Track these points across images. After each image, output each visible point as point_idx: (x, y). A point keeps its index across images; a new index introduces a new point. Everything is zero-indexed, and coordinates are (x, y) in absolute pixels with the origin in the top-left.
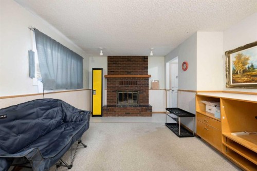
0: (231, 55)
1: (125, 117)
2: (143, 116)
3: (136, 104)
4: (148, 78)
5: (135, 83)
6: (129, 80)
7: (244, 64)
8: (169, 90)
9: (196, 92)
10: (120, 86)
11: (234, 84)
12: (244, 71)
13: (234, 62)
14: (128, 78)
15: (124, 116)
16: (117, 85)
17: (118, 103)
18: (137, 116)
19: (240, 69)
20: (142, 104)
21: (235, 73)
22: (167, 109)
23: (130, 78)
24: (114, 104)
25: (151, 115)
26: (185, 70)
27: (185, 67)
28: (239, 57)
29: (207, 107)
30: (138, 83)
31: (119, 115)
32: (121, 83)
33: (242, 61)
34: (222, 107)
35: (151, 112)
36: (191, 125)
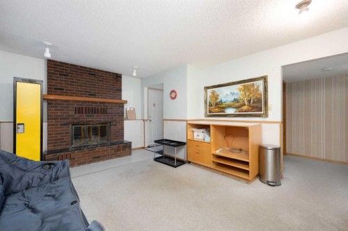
0: (208, 90)
1: (92, 164)
2: (119, 156)
3: (105, 142)
4: (123, 104)
5: (104, 111)
6: (94, 106)
7: (216, 99)
8: (147, 120)
9: (186, 121)
10: (77, 116)
11: (211, 114)
12: (216, 104)
13: (210, 97)
14: (92, 102)
15: (90, 162)
16: (72, 113)
17: (72, 144)
18: (111, 158)
19: (213, 102)
20: (115, 141)
21: (211, 105)
22: (155, 142)
23: (96, 102)
24: (64, 147)
25: (130, 154)
26: (174, 98)
27: (174, 96)
28: (213, 93)
29: (195, 134)
30: (109, 111)
31: (80, 164)
32: (79, 111)
33: (215, 96)
34: (212, 131)
35: (131, 149)
36: (181, 154)
